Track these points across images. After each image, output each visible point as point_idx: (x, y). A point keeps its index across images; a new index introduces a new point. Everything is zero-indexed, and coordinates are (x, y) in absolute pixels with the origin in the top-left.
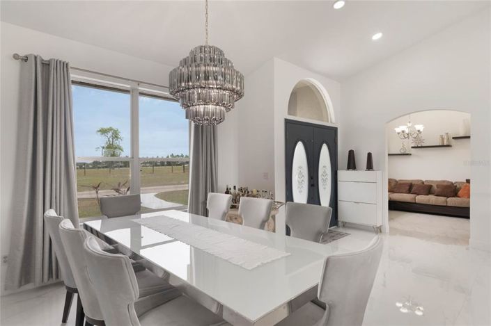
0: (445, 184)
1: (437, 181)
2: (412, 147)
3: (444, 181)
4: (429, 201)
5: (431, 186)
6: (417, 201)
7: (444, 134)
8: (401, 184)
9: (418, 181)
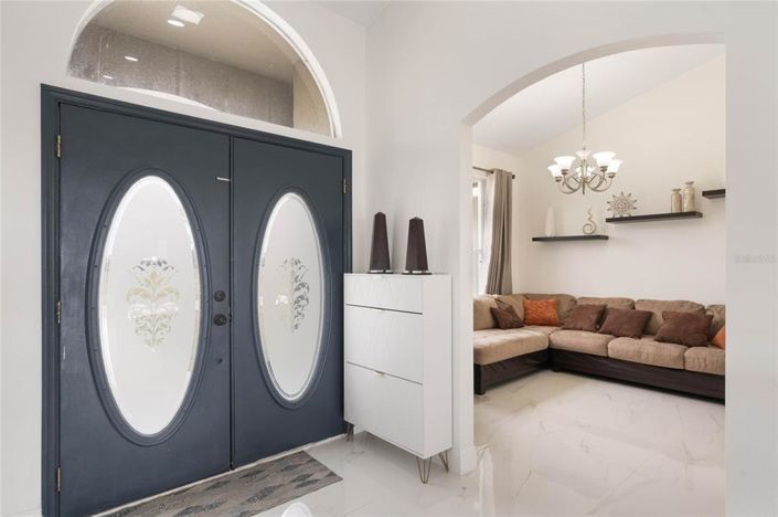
0: (685, 310)
1: (664, 303)
2: (608, 220)
3: (682, 303)
4: (639, 354)
5: (649, 315)
6: (611, 354)
7: (683, 186)
8: (582, 308)
9: (623, 300)
